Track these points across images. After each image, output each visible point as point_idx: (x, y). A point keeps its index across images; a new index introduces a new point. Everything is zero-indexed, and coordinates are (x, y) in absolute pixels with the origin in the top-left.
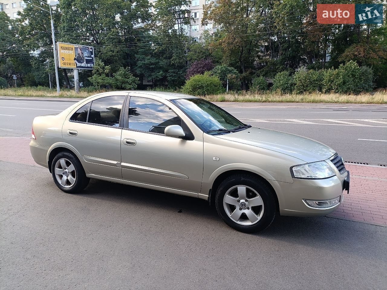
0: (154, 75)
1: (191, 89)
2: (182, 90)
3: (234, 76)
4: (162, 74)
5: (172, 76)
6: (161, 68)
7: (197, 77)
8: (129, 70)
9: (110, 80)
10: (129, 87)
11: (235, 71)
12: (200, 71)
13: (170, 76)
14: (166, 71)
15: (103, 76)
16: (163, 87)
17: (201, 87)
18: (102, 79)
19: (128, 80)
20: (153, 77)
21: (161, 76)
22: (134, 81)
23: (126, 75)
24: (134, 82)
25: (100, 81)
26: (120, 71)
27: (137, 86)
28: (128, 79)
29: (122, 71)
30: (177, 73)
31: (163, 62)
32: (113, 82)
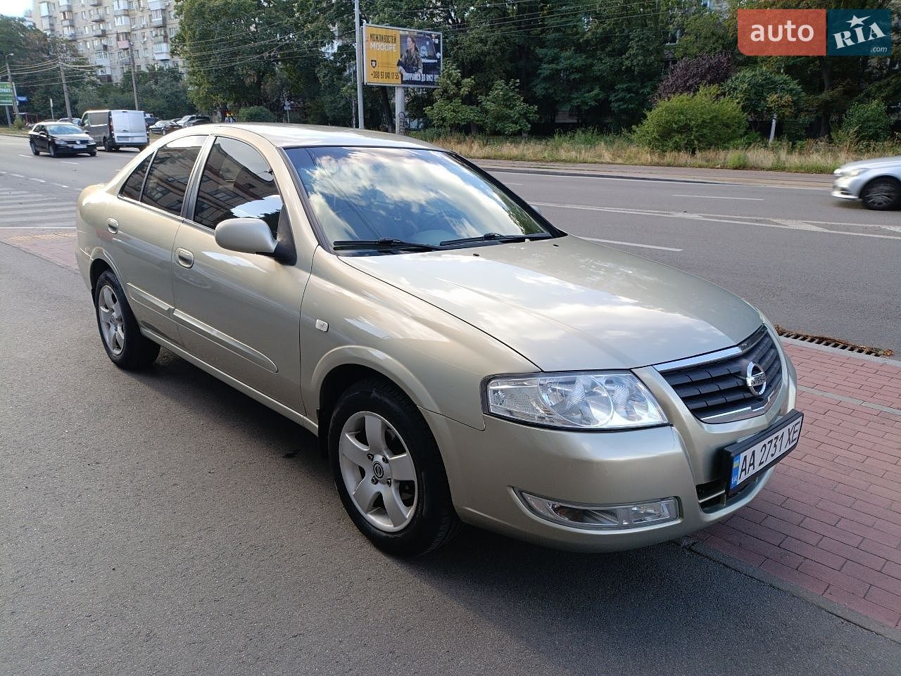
0: (577, 98)
1: (655, 135)
2: (634, 137)
3: (788, 98)
4: (597, 95)
5: (622, 99)
6: (597, 79)
7: (678, 101)
8: (516, 87)
9: (469, 113)
10: (511, 130)
11: (794, 85)
12: (691, 86)
13: (617, 101)
14: (609, 87)
15: (458, 101)
16: (594, 130)
17: (685, 129)
18: (454, 111)
19: (512, 111)
20: (575, 103)
21: (596, 101)
22: (526, 113)
23: (508, 99)
24: (525, 115)
25: (448, 115)
26: (497, 89)
27: (529, 126)
28: (511, 109)
29: (499, 88)
30: (637, 93)
31: (603, 65)
32: (476, 118)
